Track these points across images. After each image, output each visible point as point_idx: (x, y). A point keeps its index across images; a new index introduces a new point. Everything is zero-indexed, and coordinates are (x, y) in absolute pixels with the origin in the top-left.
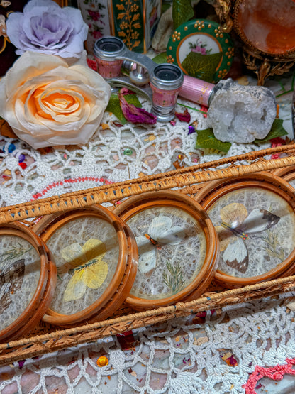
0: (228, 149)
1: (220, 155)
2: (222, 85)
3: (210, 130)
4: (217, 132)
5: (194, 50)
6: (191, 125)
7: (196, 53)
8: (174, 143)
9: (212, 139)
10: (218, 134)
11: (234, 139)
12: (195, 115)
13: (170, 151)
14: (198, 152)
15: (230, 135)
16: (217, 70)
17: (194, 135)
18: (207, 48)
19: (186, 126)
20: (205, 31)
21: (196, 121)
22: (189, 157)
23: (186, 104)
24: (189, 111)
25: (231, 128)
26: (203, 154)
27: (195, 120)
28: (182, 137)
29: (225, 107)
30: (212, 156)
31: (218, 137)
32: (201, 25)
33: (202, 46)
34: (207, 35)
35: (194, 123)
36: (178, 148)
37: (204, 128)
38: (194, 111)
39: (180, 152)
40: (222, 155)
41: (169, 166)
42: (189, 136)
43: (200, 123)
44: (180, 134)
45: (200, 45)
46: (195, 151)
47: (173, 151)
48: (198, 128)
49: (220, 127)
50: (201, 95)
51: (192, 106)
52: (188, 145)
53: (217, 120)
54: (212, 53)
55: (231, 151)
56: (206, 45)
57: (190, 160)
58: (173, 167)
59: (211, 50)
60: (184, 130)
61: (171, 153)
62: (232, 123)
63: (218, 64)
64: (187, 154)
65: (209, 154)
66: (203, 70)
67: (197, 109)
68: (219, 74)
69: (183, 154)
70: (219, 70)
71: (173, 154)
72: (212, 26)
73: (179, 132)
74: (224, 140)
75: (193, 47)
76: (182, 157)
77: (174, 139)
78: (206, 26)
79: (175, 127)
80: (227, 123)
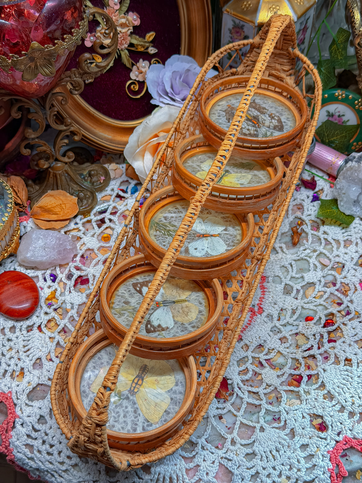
0: (351, 222)
1: (341, 228)
2: (354, 157)
3: (335, 201)
4: (342, 204)
5: (331, 119)
6: (316, 193)
7: (332, 122)
8: (295, 208)
9: (335, 209)
10: (343, 206)
11: (358, 213)
12: (322, 183)
13: (290, 216)
14: (318, 221)
15: (354, 209)
16: (351, 141)
17: (316, 203)
18: (344, 119)
19: (311, 193)
20: (345, 101)
21: (322, 190)
22: (309, 224)
23: (314, 171)
24: (316, 178)
25: (356, 202)
26: (323, 223)
27: (321, 188)
28: (305, 204)
29: (354, 180)
30: (333, 227)
31: (342, 209)
32: (342, 95)
33: (339, 116)
34: (347, 106)
35: (319, 191)
36: (299, 214)
37: (329, 198)
38: (321, 179)
39: (300, 219)
40: (343, 228)
41: (287, 230)
42: (312, 204)
43: (325, 192)
44: (303, 200)
45: (337, 114)
46: (316, 219)
47: (293, 217)
48: (323, 197)
49: (345, 199)
50: (331, 165)
51: (321, 174)
52: (309, 213)
53: (343, 191)
54: (349, 124)
55: (353, 225)
56: (344, 115)
57: (310, 228)
58: (291, 232)
59: (348, 121)
60: (308, 197)
61: (291, 218)
62: (358, 196)
63: (354, 135)
64: (307, 222)
65: (330, 224)
66: (337, 139)
67: (324, 177)
68: (353, 145)
69: (303, 221)
70: (353, 142)
71: (292, 220)
72: (353, 98)
73: (302, 198)
74: (348, 213)
75: (330, 116)
76: (302, 224)
77: (296, 205)
78: (347, 96)
79: (299, 192)
80: (354, 196)
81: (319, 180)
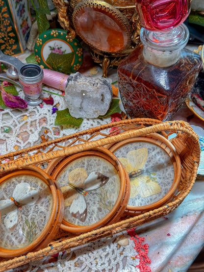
0: (81, 123)
1: (75, 129)
2: (72, 77)
3: (67, 110)
4: (72, 112)
5: (53, 52)
6: (55, 106)
7: (55, 54)
8: (42, 121)
9: (68, 117)
10: (73, 113)
11: (84, 116)
12: (57, 99)
13: (38, 128)
14: (59, 127)
15: (81, 113)
16: (72, 64)
17: (55, 114)
18: (62, 50)
19: (50, 107)
20: (58, 37)
21: (59, 103)
22: (52, 131)
23: (51, 91)
24: (53, 96)
25: (81, 108)
26: (62, 128)
27: (57, 102)
28: (47, 116)
29: (74, 94)
30: (69, 129)
31: (73, 115)
32: (55, 34)
33: (58, 49)
34: (60, 40)
35: (57, 104)
36: (44, 125)
37: (63, 109)
38: (57, 96)
39: (46, 128)
40: (77, 128)
41: (37, 139)
42: (53, 115)
43: (61, 105)
44: (46, 114)
45: (57, 47)
46: (56, 126)
47: (41, 128)
48: (60, 109)
49: (73, 108)
50: (60, 84)
51: (56, 92)
52: (51, 122)
53: (70, 103)
54: (66, 53)
55: (83, 125)
56: (61, 48)
57: (53, 134)
58: (41, 140)
59: (65, 51)
60: (49, 111)
61: (39, 129)
62: (81, 105)
63: (72, 61)
64: (51, 129)
65: (67, 128)
66: (62, 65)
67: (59, 94)
68: (74, 67)
69: (48, 129)
70: (73, 65)
71: (40, 130)
72: (64, 34)
73: (45, 113)
74: (77, 117)
75: (52, 49)
76: (47, 132)
77: (42, 118)
78: (59, 33)
79: (43, 109)
80: (78, 105)
81: (55, 97)
